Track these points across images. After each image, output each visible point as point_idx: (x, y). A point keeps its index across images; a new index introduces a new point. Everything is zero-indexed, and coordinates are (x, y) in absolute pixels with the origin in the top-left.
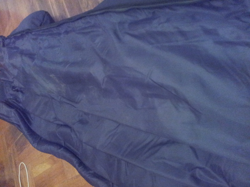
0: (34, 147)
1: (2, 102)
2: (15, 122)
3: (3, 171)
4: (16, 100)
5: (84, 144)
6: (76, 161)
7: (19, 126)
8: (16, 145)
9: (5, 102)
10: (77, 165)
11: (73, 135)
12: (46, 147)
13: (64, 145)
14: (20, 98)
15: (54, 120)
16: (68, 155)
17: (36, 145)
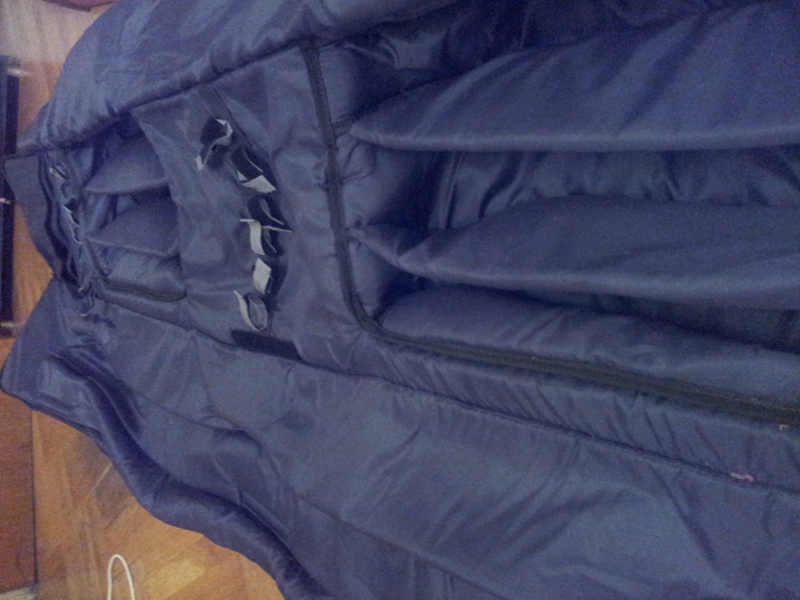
0: (145, 507)
1: (51, 358)
2: (89, 424)
3: (63, 578)
4: (93, 349)
5: (301, 503)
6: (277, 559)
7: (98, 434)
8: (99, 495)
9: (57, 356)
10: (280, 573)
11: (266, 470)
12: (182, 506)
13: (238, 503)
14: (104, 342)
15: (207, 415)
16: (252, 537)
17: (149, 500)
